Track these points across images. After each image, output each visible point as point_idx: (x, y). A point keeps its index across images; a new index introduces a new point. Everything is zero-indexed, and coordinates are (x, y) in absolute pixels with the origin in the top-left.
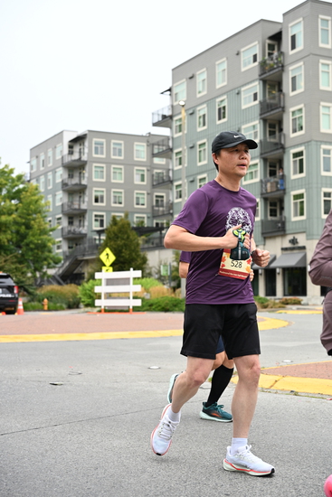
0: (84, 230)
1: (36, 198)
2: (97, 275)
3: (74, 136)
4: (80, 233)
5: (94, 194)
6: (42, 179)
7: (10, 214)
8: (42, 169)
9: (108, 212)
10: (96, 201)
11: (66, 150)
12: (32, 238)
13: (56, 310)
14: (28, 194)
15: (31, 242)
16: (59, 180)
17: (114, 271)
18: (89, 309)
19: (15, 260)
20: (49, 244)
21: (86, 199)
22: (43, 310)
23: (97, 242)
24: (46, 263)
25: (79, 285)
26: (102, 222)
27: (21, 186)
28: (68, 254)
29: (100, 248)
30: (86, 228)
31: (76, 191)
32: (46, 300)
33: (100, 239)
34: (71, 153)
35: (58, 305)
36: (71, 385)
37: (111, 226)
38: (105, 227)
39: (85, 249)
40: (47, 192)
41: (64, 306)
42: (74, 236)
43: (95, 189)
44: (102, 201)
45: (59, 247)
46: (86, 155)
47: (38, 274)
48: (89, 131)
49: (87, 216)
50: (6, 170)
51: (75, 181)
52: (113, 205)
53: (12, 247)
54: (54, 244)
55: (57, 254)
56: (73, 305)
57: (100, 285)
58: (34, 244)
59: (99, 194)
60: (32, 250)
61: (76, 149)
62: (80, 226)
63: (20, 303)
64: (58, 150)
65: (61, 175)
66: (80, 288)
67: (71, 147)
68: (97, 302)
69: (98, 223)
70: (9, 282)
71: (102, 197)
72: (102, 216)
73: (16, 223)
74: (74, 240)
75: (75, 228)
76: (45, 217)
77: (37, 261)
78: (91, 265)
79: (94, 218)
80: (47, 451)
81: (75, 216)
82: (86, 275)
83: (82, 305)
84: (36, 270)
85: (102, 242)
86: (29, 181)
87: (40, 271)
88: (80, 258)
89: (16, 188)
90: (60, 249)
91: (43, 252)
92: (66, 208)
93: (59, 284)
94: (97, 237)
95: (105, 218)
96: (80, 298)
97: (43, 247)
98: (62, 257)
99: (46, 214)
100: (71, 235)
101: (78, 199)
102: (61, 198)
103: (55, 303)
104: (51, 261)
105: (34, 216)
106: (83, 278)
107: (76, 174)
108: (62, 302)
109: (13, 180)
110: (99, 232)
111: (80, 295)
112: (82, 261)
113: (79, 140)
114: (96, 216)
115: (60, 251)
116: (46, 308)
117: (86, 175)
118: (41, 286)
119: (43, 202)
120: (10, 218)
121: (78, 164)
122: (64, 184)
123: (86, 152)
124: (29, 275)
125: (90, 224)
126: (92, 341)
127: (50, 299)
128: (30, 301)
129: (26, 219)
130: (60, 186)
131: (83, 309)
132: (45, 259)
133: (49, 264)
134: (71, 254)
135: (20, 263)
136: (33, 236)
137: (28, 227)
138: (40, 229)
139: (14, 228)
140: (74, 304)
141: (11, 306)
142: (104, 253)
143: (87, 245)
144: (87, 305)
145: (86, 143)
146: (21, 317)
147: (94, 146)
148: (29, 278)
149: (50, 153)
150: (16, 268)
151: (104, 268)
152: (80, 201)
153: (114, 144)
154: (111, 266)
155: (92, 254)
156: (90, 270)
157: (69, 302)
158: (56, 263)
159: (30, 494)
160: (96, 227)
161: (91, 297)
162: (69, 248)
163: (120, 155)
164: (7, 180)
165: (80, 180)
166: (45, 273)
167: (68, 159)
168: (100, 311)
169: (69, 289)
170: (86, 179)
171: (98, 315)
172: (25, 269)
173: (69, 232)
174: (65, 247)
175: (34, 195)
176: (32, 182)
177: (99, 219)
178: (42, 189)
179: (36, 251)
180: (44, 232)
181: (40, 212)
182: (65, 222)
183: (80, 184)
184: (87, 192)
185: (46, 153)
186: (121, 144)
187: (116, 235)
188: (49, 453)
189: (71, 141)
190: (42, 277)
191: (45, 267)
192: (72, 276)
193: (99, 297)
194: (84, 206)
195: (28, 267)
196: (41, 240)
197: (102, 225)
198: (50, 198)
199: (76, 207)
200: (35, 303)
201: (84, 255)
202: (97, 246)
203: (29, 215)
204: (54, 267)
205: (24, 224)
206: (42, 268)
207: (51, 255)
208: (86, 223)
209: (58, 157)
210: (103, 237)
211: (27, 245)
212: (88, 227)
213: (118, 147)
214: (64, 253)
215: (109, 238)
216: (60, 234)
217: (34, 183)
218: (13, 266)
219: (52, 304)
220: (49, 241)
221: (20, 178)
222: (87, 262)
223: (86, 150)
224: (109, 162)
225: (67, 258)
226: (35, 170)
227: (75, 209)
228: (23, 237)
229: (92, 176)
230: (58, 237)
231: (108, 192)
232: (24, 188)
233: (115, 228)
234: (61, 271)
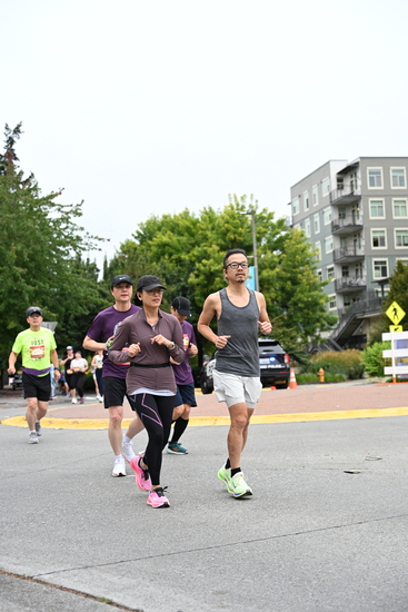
0: (362, 282)
1: (302, 246)
2: (385, 337)
3: (343, 166)
4: (358, 286)
5: (372, 236)
6: (308, 223)
7: (273, 268)
8: (306, 210)
9: (391, 257)
10: (376, 244)
11: (334, 185)
12: (300, 295)
13: (335, 382)
14: (293, 242)
15: (300, 300)
16: (328, 222)
17: (404, 330)
18: (376, 379)
19: (281, 323)
20: (322, 301)
21: (363, 243)
22: (319, 382)
23: (380, 295)
24: (318, 324)
25: (362, 349)
26: (384, 269)
27: (283, 233)
28: (344, 312)
29: (385, 303)
30: (364, 279)
31: (350, 234)
32: (321, 370)
33: (383, 292)
34: (340, 187)
35: (337, 375)
36: (371, 473)
37: (397, 274)
38: (388, 276)
39: (365, 304)
40: (315, 238)
41: (345, 376)
42: (351, 289)
43: (372, 229)
44: (383, 244)
45: (332, 305)
46: (359, 188)
47: (309, 339)
48: (361, 158)
49: (365, 264)
50: (264, 215)
51: (348, 221)
52: (397, 248)
53: (278, 308)
54: (327, 301)
55: (331, 313)
56: (355, 375)
57: (389, 348)
58: (303, 302)
59: (378, 235)
60: (301, 309)
61: (347, 182)
62: (357, 277)
63: (293, 374)
64: (325, 186)
65: (330, 215)
66: (362, 353)
67: (339, 180)
68: (387, 370)
69: (380, 272)
70: (279, 349)
71: (383, 239)
72: (385, 262)
73: (280, 278)
74: (351, 294)
75: (351, 279)
76: (315, 268)
77: (308, 323)
78: (373, 325)
79: (374, 266)
80: (355, 555)
81: (350, 265)
82: (368, 337)
83: (366, 374)
84: (307, 333)
85: (386, 294)
86: (292, 226)
87: (312, 335)
88: (359, 316)
89: (278, 236)
90: (334, 307)
91: (314, 312)
92: (339, 256)
93: (336, 349)
94: (380, 289)
95: (387, 265)
96: (364, 366)
97: (314, 305)
98: (337, 316)
99: (315, 265)
100: (346, 289)
101: (352, 243)
102: (332, 244)
103: (333, 374)
104: (325, 323)
105: (301, 268)
106: (366, 341)
107: (349, 213)
108: (341, 372)
109: (273, 227)
110: (382, 283)
111: (363, 362)
112: (362, 319)
113: (350, 170)
114: (376, 263)
115: (335, 308)
116: (322, 379)
117: (361, 213)
118: (314, 352)
119: (310, 251)
120: (273, 273)
121: (350, 200)
122: (335, 227)
123: (359, 185)
124: (299, 340)
125: (370, 274)
126: (387, 418)
127: (326, 368)
128: (302, 372)
129: (292, 272)
130: (330, 229)
131: (368, 379)
132: (318, 320)
133: (323, 325)
134: (348, 312)
135: (288, 326)
136: (302, 292)
137: (295, 282)
138: (309, 284)
139: (278, 285)
140: (357, 373)
141: (282, 379)
142: (391, 308)
143: (367, 300)
144: (373, 375)
145: (359, 174)
146: (295, 392)
147: (368, 176)
148: (300, 344)
149: (315, 191)
150: (284, 333)
151: (392, 328)
152: (355, 246)
153: (394, 171)
154: (400, 324)
155: (375, 311)
156: (373, 331)
157: (350, 371)
158: (332, 325)
159: (343, 607)
160: (377, 275)
161: (377, 364)
162: (345, 304)
163: (402, 185)
164: (267, 227)
165: (354, 220)
166: (318, 338)
167: (337, 195)
168: (391, 381)
169: (349, 355)
170: (361, 218)
171: (390, 385)
172: (294, 334)
173: (344, 285)
174: (340, 304)
175: (300, 243)
176: (295, 227)
177: (380, 266)
178: (308, 235)
179: (306, 311)
180: (314, 287)
181: (308, 263)
182: (338, 274)
183: (355, 225)
184: (363, 234)
185: (310, 191)
186: (402, 171)
187: (403, 285)
188: (358, 556)
189: (339, 173)
190: (314, 342)
191: (318, 330)
192: (351, 339)
193: (389, 363)
194: (360, 252)
195: (298, 330)
196: (312, 296)
197: (384, 274)
198: (318, 245)
199: (352, 253)
200: (309, 375)
201: (364, 313)
202: (380, 300)
203: (295, 267)
204: (329, 329)
205: (289, 279)
206: (314, 331)
207: (325, 315)
208: (365, 273)
209: (326, 194)
210: (387, 289)
211: (295, 304)
212: (367, 277)
213: (399, 175)
214: (339, 311)
215: (394, 289)
216: (333, 289)
217: (298, 227)
218: (281, 331)
219: (329, 375)
220: (321, 297)
221: (281, 223)
222: (369, 320)
223: (359, 183)
224: (388, 194)
225: (343, 317)
226: (298, 212)
227: (350, 256)
228: (290, 294)
229: (369, 214)
230: (331, 293)
231: (390, 232)
232: (287, 235)
233: (402, 276)
234: (337, 334)
